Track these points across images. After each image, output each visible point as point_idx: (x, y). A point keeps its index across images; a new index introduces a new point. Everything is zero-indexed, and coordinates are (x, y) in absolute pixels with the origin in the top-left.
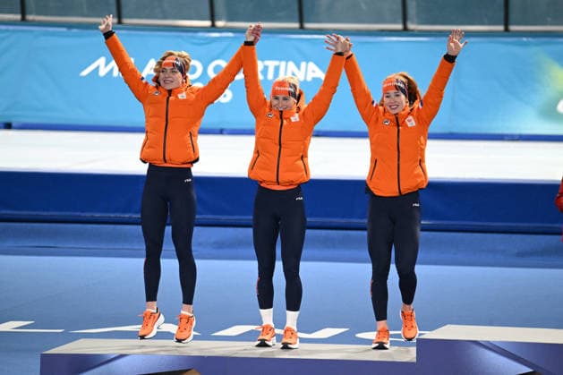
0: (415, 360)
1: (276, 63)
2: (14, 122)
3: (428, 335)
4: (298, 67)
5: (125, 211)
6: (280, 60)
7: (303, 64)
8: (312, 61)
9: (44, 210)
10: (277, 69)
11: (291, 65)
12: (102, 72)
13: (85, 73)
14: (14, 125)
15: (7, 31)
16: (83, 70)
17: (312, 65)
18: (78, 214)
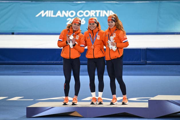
0: (148, 107)
1: (99, 11)
2: (15, 32)
3: (152, 99)
4: (107, 12)
5: (52, 60)
6: (101, 10)
7: (108, 11)
8: (111, 10)
9: (26, 61)
10: (100, 13)
11: (104, 12)
12: (43, 15)
13: (37, 16)
14: (15, 33)
15: (12, 2)
16: (37, 15)
17: (111, 12)
18: (36, 62)
